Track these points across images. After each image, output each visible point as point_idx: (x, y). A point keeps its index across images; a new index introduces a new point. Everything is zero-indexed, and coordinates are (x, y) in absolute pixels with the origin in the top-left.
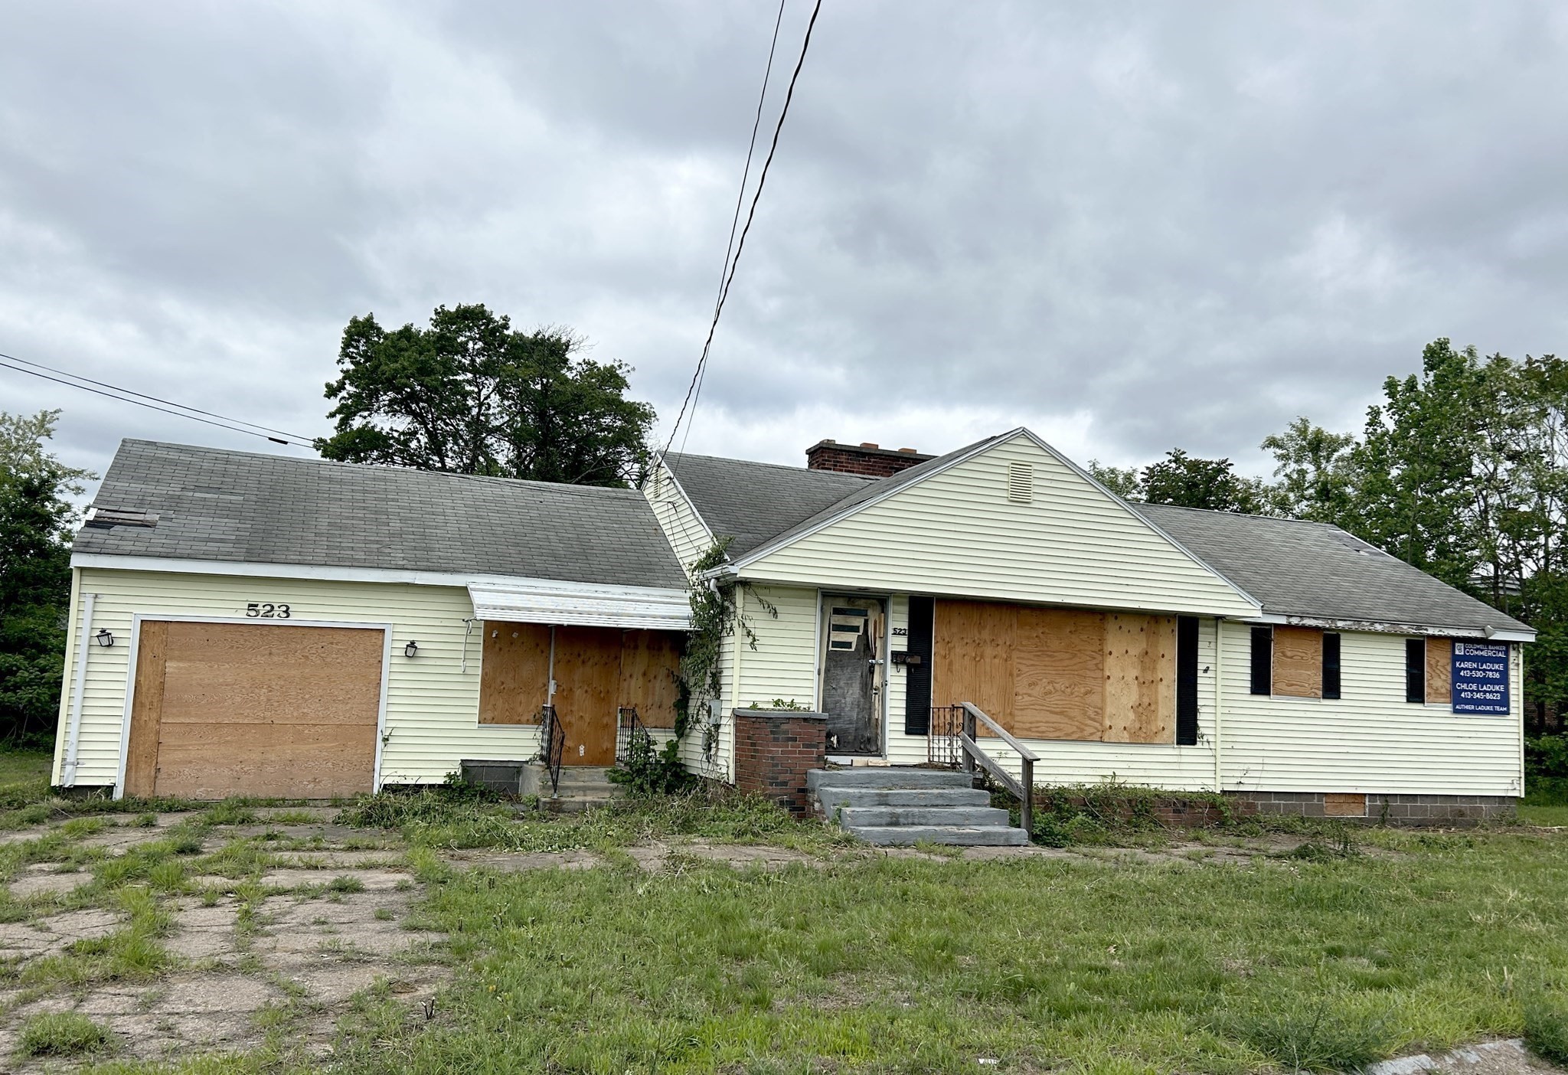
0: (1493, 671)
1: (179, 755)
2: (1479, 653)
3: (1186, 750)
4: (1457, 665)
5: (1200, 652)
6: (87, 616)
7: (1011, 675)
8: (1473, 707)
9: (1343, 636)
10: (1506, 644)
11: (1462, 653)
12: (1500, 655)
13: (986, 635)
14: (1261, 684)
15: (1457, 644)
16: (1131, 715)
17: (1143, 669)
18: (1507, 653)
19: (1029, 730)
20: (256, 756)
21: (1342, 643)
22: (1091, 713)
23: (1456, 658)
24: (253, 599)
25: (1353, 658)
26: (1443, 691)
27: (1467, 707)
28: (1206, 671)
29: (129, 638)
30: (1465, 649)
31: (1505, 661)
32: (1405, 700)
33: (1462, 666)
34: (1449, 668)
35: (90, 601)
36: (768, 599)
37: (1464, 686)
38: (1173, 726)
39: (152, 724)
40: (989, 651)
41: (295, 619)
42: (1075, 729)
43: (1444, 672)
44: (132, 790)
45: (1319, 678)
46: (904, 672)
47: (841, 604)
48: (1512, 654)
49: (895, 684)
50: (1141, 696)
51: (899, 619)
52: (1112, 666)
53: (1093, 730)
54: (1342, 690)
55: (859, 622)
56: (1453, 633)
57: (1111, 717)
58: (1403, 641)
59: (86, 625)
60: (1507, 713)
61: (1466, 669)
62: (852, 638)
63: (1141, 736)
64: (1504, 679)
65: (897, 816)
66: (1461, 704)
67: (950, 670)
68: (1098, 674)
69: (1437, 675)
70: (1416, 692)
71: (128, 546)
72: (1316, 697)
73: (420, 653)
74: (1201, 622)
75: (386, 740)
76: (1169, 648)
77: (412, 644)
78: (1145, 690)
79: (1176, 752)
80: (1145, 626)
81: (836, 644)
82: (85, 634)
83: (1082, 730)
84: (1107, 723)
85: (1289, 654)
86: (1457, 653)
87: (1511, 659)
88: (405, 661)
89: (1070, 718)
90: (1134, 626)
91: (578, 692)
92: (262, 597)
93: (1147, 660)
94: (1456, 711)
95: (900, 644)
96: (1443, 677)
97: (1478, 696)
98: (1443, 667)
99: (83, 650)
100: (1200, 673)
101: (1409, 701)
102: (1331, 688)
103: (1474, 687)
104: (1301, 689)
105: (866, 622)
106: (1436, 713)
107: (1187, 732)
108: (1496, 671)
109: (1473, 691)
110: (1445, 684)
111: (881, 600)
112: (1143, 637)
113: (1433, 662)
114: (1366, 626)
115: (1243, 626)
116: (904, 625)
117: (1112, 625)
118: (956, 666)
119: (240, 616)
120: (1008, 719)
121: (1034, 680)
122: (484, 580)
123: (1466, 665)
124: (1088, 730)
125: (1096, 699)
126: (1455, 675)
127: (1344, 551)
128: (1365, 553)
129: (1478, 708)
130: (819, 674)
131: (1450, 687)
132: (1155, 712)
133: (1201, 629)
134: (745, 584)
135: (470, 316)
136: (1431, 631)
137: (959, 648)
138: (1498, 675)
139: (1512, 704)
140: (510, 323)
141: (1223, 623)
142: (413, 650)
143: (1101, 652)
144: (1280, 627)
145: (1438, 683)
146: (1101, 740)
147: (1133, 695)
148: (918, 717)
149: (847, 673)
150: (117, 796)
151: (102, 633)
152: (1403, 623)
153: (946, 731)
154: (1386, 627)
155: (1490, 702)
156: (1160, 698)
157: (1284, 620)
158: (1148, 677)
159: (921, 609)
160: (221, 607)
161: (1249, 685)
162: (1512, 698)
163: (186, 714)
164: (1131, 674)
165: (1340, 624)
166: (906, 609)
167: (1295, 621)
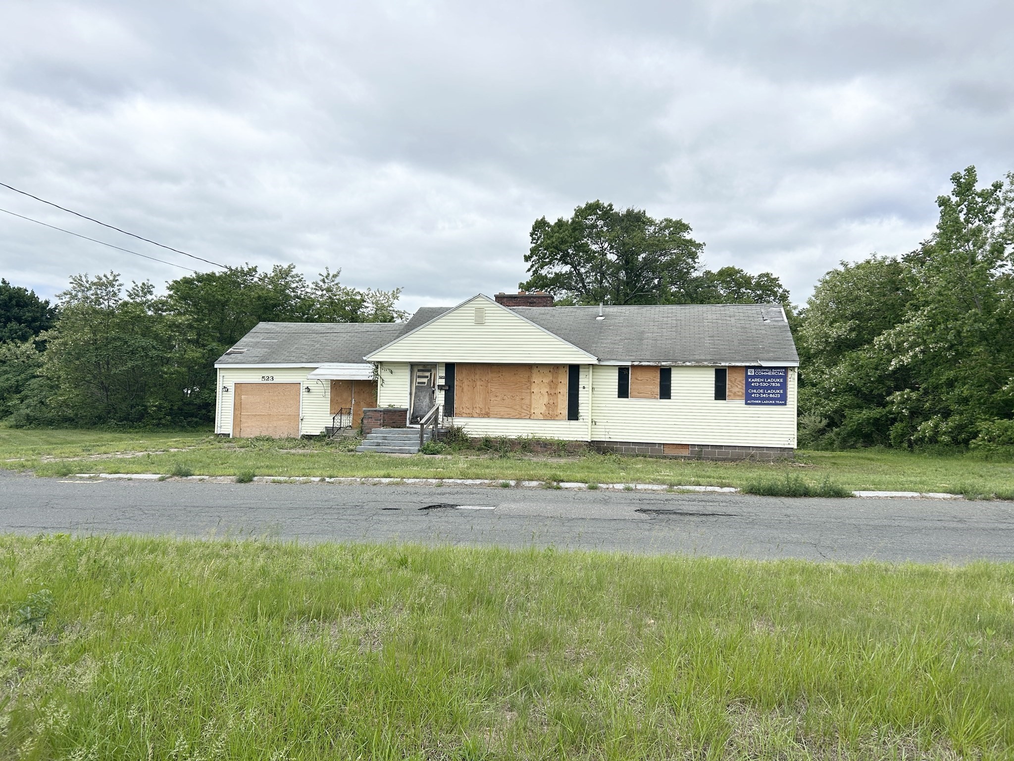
0: (776, 383)
1: (246, 425)
2: (765, 373)
3: (573, 422)
4: (750, 380)
5: (580, 380)
6: (221, 382)
7: (488, 392)
8: (760, 402)
9: (673, 369)
10: (786, 368)
11: (753, 374)
12: (781, 374)
13: (477, 377)
14: (623, 392)
15: (749, 370)
16: (544, 407)
17: (551, 388)
18: (786, 373)
19: (496, 414)
21: (673, 372)
22: (525, 407)
23: (747, 377)
24: (263, 375)
25: (678, 379)
26: (740, 394)
27: (757, 402)
28: (584, 388)
29: (232, 389)
30: (755, 372)
31: (785, 378)
32: (714, 398)
33: (753, 380)
34: (744, 382)
35: (221, 378)
36: (390, 368)
37: (755, 391)
38: (565, 412)
39: (239, 415)
40: (479, 383)
41: (276, 381)
42: (517, 414)
43: (741, 384)
44: (234, 435)
45: (658, 390)
46: (443, 392)
47: (421, 368)
48: (790, 373)
49: (440, 398)
50: (549, 399)
51: (442, 372)
52: (535, 389)
53: (525, 414)
54: (672, 395)
55: (428, 374)
56: (748, 364)
57: (534, 409)
58: (714, 370)
59: (221, 385)
60: (785, 404)
61: (756, 382)
62: (425, 380)
63: (550, 416)
64: (784, 386)
65: (380, 443)
66: (749, 400)
67: (462, 391)
68: (528, 391)
69: (734, 384)
70: (720, 394)
71: (230, 360)
72: (655, 398)
73: (311, 391)
74: (580, 367)
75: (302, 420)
76: (565, 379)
77: (307, 387)
78: (551, 397)
79: (568, 423)
80: (551, 370)
81: (419, 383)
82: (221, 388)
83: (521, 414)
84: (533, 411)
85: (639, 379)
86: (749, 374)
87: (789, 376)
88: (307, 393)
89: (515, 409)
90: (546, 371)
91: (362, 403)
92: (266, 374)
93: (553, 385)
94: (746, 404)
95: (442, 382)
96: (739, 387)
97: (764, 396)
98: (740, 382)
99: (221, 393)
100: (581, 389)
101: (716, 399)
102: (665, 392)
103: (762, 391)
104: (647, 395)
105: (431, 374)
106: (735, 406)
107: (573, 414)
108: (778, 383)
109: (761, 393)
110: (741, 390)
111: (434, 365)
112: (550, 375)
113: (733, 379)
114: (680, 363)
115: (614, 367)
116: (444, 375)
117: (535, 370)
118: (465, 390)
119: (260, 381)
120: (487, 410)
121: (498, 395)
122: (326, 365)
123: (756, 380)
124: (523, 414)
125: (527, 401)
126: (748, 385)
127: (754, 321)
128: (768, 321)
129: (764, 402)
130: (411, 394)
131: (744, 392)
132: (557, 406)
133: (581, 370)
134: (381, 363)
135: (592, 208)
136: (723, 364)
137: (466, 383)
138: (779, 385)
139: (789, 400)
140: (613, 207)
141: (594, 367)
142: (308, 390)
143: (530, 382)
144: (633, 366)
145: (735, 389)
146: (530, 418)
147: (546, 399)
148: (449, 410)
149: (424, 393)
150: (231, 437)
151: (225, 387)
152: (705, 360)
153: (461, 415)
154: (694, 363)
155: (772, 399)
156: (559, 400)
157: (629, 364)
158: (553, 392)
159: (450, 367)
160: (255, 378)
161: (617, 393)
162: (789, 396)
163: (247, 412)
164: (544, 390)
165: (663, 364)
166: (444, 368)
167: (636, 363)
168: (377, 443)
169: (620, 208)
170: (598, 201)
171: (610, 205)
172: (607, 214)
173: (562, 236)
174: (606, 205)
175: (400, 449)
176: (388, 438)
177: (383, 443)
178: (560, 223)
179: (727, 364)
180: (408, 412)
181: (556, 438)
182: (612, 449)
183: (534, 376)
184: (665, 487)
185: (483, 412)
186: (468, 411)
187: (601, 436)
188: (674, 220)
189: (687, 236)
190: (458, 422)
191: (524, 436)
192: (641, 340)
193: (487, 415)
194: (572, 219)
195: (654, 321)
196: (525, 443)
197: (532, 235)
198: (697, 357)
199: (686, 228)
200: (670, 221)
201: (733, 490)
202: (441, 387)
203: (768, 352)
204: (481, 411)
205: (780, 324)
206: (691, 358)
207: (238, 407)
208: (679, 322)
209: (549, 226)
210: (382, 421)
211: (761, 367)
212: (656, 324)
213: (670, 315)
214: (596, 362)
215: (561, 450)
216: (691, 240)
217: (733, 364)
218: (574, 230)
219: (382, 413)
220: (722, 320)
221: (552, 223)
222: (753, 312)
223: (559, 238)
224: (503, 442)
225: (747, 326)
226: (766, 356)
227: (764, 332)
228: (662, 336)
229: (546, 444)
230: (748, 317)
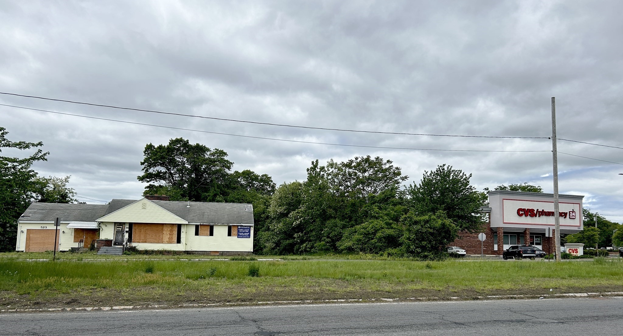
1: (32, 247)
2: (244, 228)
3: (179, 244)
5: (182, 228)
6: (20, 229)
7: (146, 234)
9: (214, 226)
10: (250, 226)
12: (248, 228)
13: (142, 228)
14: (197, 234)
16: (168, 239)
17: (170, 232)
18: (250, 228)
19: (149, 242)
20: (42, 247)
21: (214, 227)
22: (160, 239)
23: (238, 229)
25: (216, 229)
27: (241, 237)
28: (183, 232)
29: (25, 232)
30: (240, 227)
31: (250, 229)
32: (227, 236)
34: (237, 230)
35: (20, 227)
36: (105, 224)
37: (240, 233)
38: (176, 241)
39: (29, 243)
40: (142, 230)
41: (47, 228)
42: (157, 241)
44: (26, 251)
45: (209, 233)
46: (128, 234)
47: (118, 224)
48: (251, 228)
49: (126, 236)
52: (164, 232)
54: (214, 234)
55: (121, 227)
56: (238, 225)
58: (228, 226)
59: (20, 230)
60: (250, 238)
62: (120, 229)
63: (170, 242)
66: (239, 236)
67: (136, 233)
68: (162, 233)
69: (234, 231)
70: (229, 234)
71: (25, 220)
72: (208, 236)
75: (60, 244)
76: (176, 229)
77: (63, 231)
78: (171, 235)
79: (177, 245)
80: (171, 226)
81: (117, 230)
82: (20, 231)
84: (163, 240)
85: (203, 229)
87: (251, 229)
88: (62, 233)
90: (169, 226)
91: (88, 238)
92: (43, 226)
93: (171, 231)
94: (238, 237)
95: (128, 230)
97: (243, 235)
99: (19, 234)
100: (182, 232)
102: (211, 234)
103: (243, 233)
104: (205, 235)
105: (123, 227)
106: (234, 238)
107: (179, 241)
111: (124, 223)
112: (171, 228)
113: (234, 230)
114: (217, 224)
115: (194, 225)
116: (128, 227)
117: (165, 226)
119: (40, 228)
120: (145, 240)
121: (150, 234)
122: (73, 222)
123: (241, 230)
124: (160, 242)
125: (161, 237)
126: (238, 231)
127: (242, 210)
128: (247, 210)
129: (243, 237)
130: (114, 234)
131: (237, 233)
132: (173, 239)
133: (182, 226)
134: (102, 222)
135: (178, 141)
136: (230, 225)
137: (137, 230)
138: (248, 231)
139: (251, 236)
140: (189, 142)
141: (187, 225)
142: (64, 232)
143: (162, 230)
144: (200, 225)
145: (234, 233)
146: (162, 243)
147: (168, 236)
148: (130, 240)
149: (119, 234)
150: (24, 252)
151: (22, 231)
152: (225, 223)
153: (135, 242)
154: (221, 224)
155: (246, 236)
156: (173, 237)
157: (199, 224)
158: (171, 233)
159: (131, 225)
160: (38, 227)
161: (194, 234)
162: (251, 235)
163: (33, 241)
164: (168, 233)
165: (211, 224)
166: (128, 224)
167: (202, 224)
170: (182, 138)
171: (188, 141)
172: (185, 144)
173: (162, 155)
174: (185, 140)
175: (115, 254)
176: (108, 250)
177: (107, 252)
178: (160, 147)
179: (232, 225)
180: (113, 241)
181: (172, 250)
182: (192, 253)
183: (164, 228)
184: (210, 259)
185: (144, 241)
186: (138, 241)
187: (189, 249)
188: (219, 150)
189: (226, 158)
190: (134, 245)
191: (160, 249)
192: (204, 215)
193: (145, 242)
194: (168, 146)
195: (208, 209)
196: (161, 252)
197: (145, 152)
198: (222, 222)
199: (225, 154)
200: (218, 150)
201: (227, 260)
202: (127, 232)
203: (245, 221)
204: (143, 240)
205: (250, 211)
206: (220, 222)
207: (28, 239)
208: (217, 209)
209: (154, 148)
210: (104, 244)
211: (242, 226)
212: (209, 209)
213: (214, 206)
214: (188, 223)
215: (174, 254)
216: (227, 160)
217: (234, 225)
218: (168, 152)
219: (104, 241)
220: (232, 209)
221: (156, 147)
222: (242, 206)
223: (160, 155)
224: (153, 251)
225: (240, 211)
226: (244, 222)
227: (245, 214)
228: (211, 214)
229: (169, 252)
230: (241, 208)
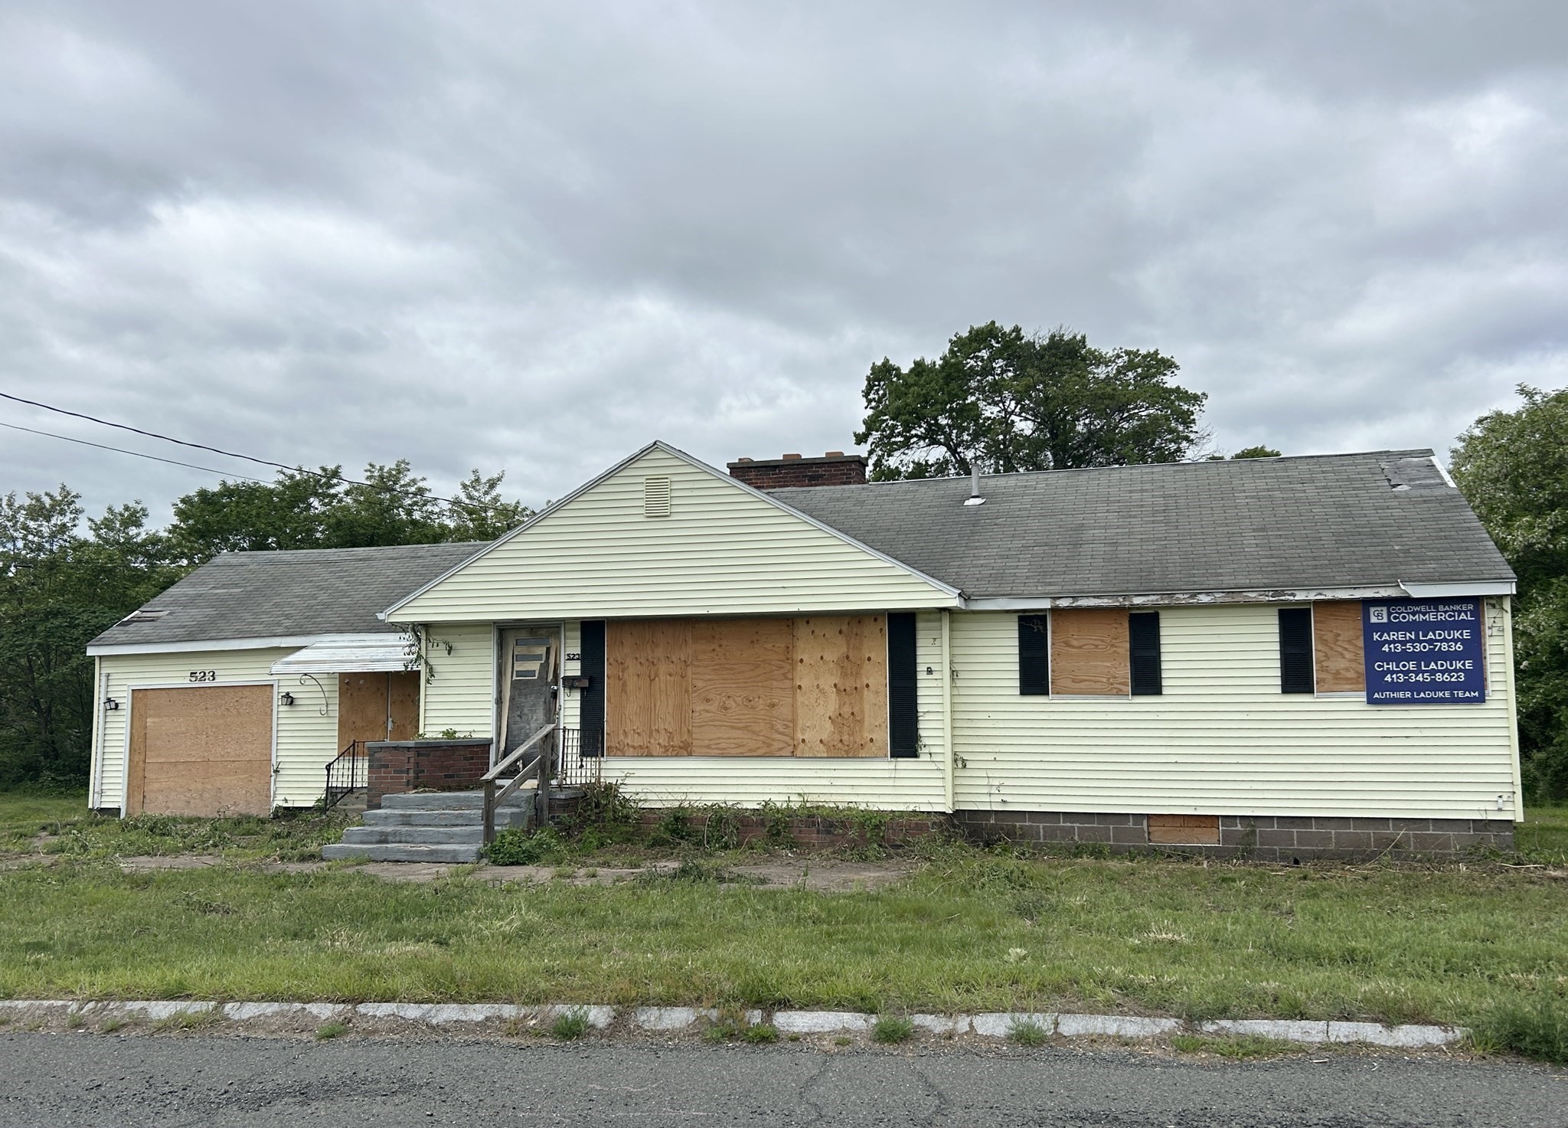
0: (1451, 641)
1: (156, 786)
2: (1420, 618)
3: (905, 763)
4: (1376, 637)
5: (919, 651)
6: (103, 689)
7: (687, 691)
8: (1408, 695)
9: (1163, 615)
10: (1477, 601)
11: (1385, 620)
12: (1463, 616)
13: (660, 653)
14: (1034, 679)
15: (1372, 610)
16: (828, 724)
17: (844, 675)
18: (1478, 614)
19: (708, 747)
20: (200, 786)
21: (1163, 623)
22: (779, 727)
23: (1369, 629)
24: (194, 669)
25: (1178, 641)
26: (1351, 674)
27: (1401, 695)
28: (930, 671)
29: (126, 703)
30: (1389, 614)
31: (1476, 628)
32: (1279, 690)
33: (1385, 637)
34: (1361, 643)
35: (104, 679)
36: (446, 638)
37: (1392, 666)
38: (884, 736)
39: (141, 763)
40: (663, 668)
41: (221, 680)
42: (760, 744)
43: (1351, 648)
44: (131, 811)
45: (1125, 671)
46: (577, 695)
47: (523, 635)
48: (1489, 615)
49: (570, 708)
50: (842, 705)
51: (573, 646)
52: (804, 676)
53: (782, 745)
54: (1164, 683)
55: (542, 651)
56: (1369, 594)
57: (803, 730)
58: (1275, 612)
59: (102, 695)
60: (1481, 700)
61: (1394, 642)
62: (535, 666)
63: (846, 749)
64: (1475, 650)
65: (387, 834)
66: (1379, 690)
67: (624, 690)
68: (787, 684)
69: (1335, 651)
70: (1297, 677)
72: (1119, 693)
73: (296, 702)
74: (919, 618)
75: (276, 771)
76: (878, 652)
77: (288, 694)
78: (846, 699)
79: (892, 766)
80: (844, 628)
81: (519, 674)
82: (103, 700)
83: (769, 746)
84: (800, 736)
85: (1075, 643)
86: (1374, 620)
87: (1488, 622)
88: (286, 708)
89: (754, 733)
90: (831, 631)
92: (199, 667)
93: (850, 666)
94: (1371, 701)
95: (573, 669)
96: (1348, 655)
97: (1420, 678)
98: (1350, 642)
99: (102, 712)
100: (921, 675)
101: (1285, 692)
102: (1146, 677)
103: (1411, 665)
104: (1098, 685)
105: (547, 650)
106: (1340, 708)
107: (905, 740)
108: (1456, 641)
109: (1409, 671)
110: (1354, 665)
111: (556, 626)
112: (841, 641)
113: (1329, 637)
114: (1182, 598)
115: (1007, 616)
116: (578, 651)
117: (803, 631)
118: (630, 687)
119: (186, 682)
120: (685, 737)
121: (711, 696)
122: (327, 639)
123: (1393, 635)
124: (776, 745)
125: (784, 711)
126: (1373, 652)
127: (1367, 489)
128: (1405, 488)
129: (1418, 694)
130: (499, 701)
131: (1362, 668)
132: (861, 722)
133: (920, 625)
134: (427, 626)
135: (982, 337)
136: (1300, 596)
137: (632, 668)
138: (1459, 647)
139: (1491, 687)
140: (1023, 333)
141: (955, 616)
142: (289, 700)
143: (790, 661)
144: (1055, 610)
145: (1338, 664)
146: (793, 755)
147: (831, 704)
148: (592, 743)
149: (531, 699)
150: (122, 816)
151: (109, 700)
152: (1251, 587)
153: (620, 752)
154: (1219, 597)
155: (1443, 686)
156: (866, 707)
157: (1046, 604)
158: (849, 684)
159: (593, 631)
160: (176, 677)
161: (1017, 684)
162: (1490, 678)
163: (159, 755)
164: (828, 681)
165: (1137, 601)
166: (578, 634)
167: (1064, 603)
168: (382, 833)
169: (1037, 333)
170: (993, 323)
171: (1017, 330)
172: (1012, 347)
173: (924, 391)
174: (1007, 330)
175: (432, 852)
176: (413, 820)
177: (395, 834)
178: (919, 368)
179: (1312, 596)
180: (493, 749)
181: (862, 807)
182: (1011, 833)
183: (800, 644)
184: (1168, 1024)
185: (676, 742)
186: (638, 741)
187: (980, 800)
188: (1143, 352)
189: (1170, 381)
190: (613, 770)
191: (779, 801)
192: (1077, 545)
193: (685, 750)
194: (944, 358)
195: (1108, 502)
196: (777, 822)
197: (866, 394)
198: (1228, 581)
199: (1168, 365)
200: (1136, 354)
201: (1434, 1035)
202: (570, 683)
203: (1421, 560)
204: (671, 738)
205: (1438, 492)
206: (1212, 583)
207: (139, 745)
208: (1171, 501)
209: (899, 375)
210: (411, 774)
211: (1407, 601)
212: (1115, 506)
213: (1148, 486)
214: (954, 602)
215: (868, 842)
216: (1178, 388)
217: (1329, 595)
218: (948, 379)
219: (412, 754)
220: (1280, 489)
221: (905, 370)
222: (1360, 469)
223: (919, 395)
224: (720, 820)
225: (1350, 501)
226: (1416, 569)
227: (1396, 513)
228: (1130, 533)
229: (831, 825)
230: (1349, 480)
